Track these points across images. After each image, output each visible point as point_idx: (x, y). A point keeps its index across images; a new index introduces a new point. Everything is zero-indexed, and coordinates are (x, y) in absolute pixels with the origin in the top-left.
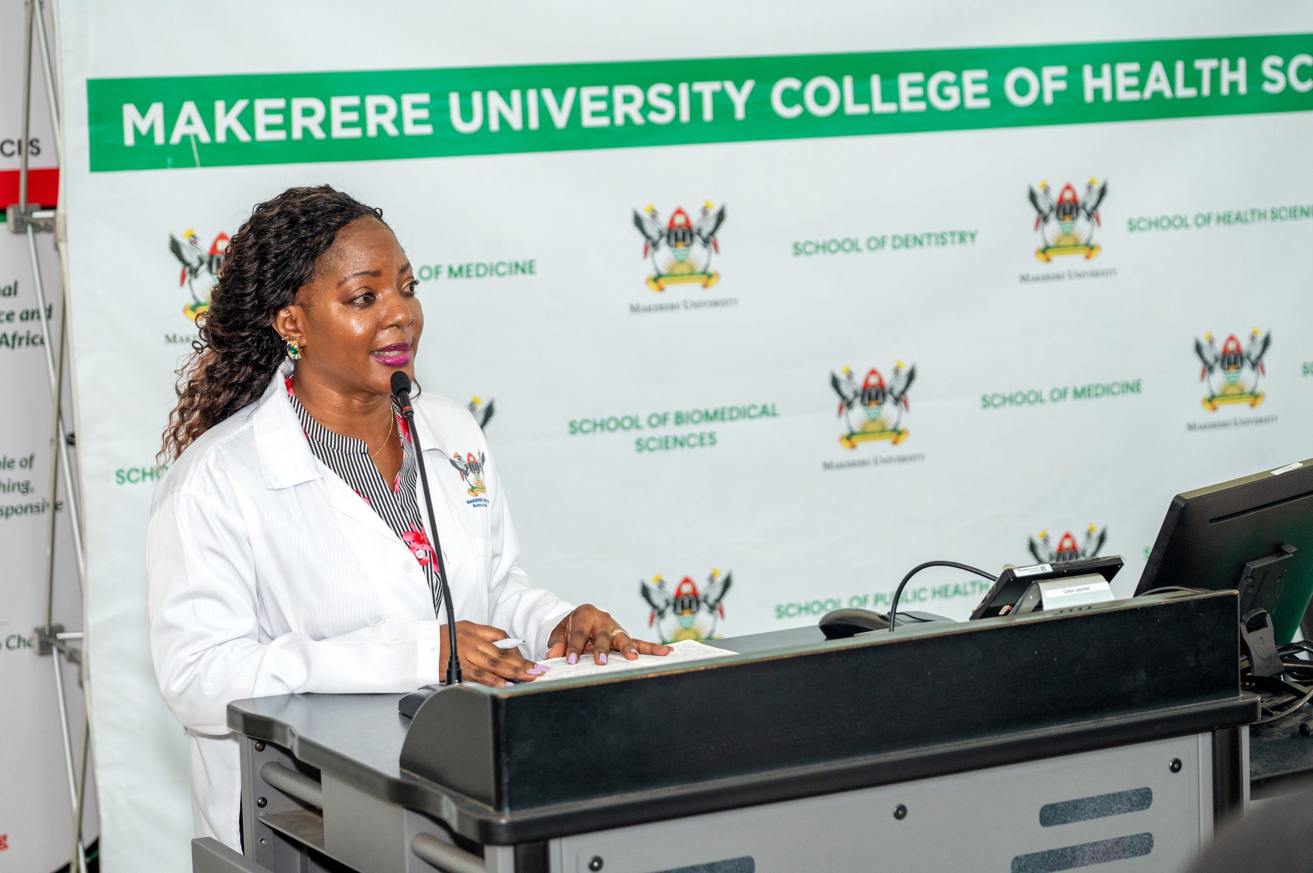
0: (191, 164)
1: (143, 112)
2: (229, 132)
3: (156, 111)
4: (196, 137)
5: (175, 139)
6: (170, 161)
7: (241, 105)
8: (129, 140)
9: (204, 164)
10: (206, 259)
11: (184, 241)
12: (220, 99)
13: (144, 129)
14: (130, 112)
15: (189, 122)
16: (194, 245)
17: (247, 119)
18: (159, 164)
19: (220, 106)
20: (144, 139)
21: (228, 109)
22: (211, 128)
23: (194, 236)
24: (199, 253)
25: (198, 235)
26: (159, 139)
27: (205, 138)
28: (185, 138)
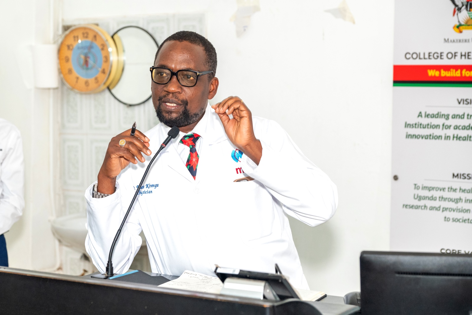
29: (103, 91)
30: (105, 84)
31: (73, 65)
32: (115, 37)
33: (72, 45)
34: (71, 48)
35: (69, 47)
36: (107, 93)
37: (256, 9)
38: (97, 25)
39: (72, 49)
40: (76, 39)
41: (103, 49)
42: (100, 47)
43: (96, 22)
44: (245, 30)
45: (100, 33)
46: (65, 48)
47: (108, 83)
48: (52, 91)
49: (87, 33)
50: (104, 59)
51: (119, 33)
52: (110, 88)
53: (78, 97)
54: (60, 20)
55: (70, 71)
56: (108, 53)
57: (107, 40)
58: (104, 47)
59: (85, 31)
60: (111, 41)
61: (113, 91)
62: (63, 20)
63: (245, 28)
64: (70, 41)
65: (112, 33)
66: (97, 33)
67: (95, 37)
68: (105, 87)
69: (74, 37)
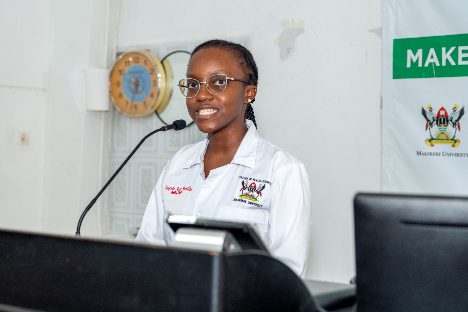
0: (432, 76)
1: (415, 53)
2: (447, 61)
3: (420, 52)
4: (434, 63)
5: (426, 65)
6: (424, 74)
7: (453, 49)
8: (409, 65)
9: (437, 76)
10: (436, 119)
11: (427, 110)
12: (444, 47)
13: (414, 61)
14: (410, 52)
15: (432, 57)
16: (431, 112)
17: (455, 55)
18: (419, 76)
19: (444, 49)
20: (414, 64)
21: (447, 51)
22: (440, 59)
23: (431, 108)
24: (433, 116)
25: (433, 108)
26: (420, 65)
27: (438, 64)
28: (430, 64)
29: (151, 115)
30: (152, 107)
31: (123, 89)
32: (165, 62)
33: (123, 70)
34: (122, 72)
35: (120, 72)
36: (155, 116)
37: (301, 31)
38: (148, 51)
39: (123, 74)
40: (128, 64)
41: (152, 73)
42: (150, 72)
43: (148, 48)
44: (288, 52)
45: (150, 58)
46: (117, 73)
47: (155, 107)
48: (103, 114)
49: (138, 58)
50: (153, 83)
51: (169, 58)
52: (158, 111)
53: (128, 120)
54: (114, 48)
55: (121, 95)
56: (157, 78)
57: (156, 65)
58: (153, 71)
59: (137, 56)
60: (160, 66)
61: (161, 116)
62: (117, 47)
63: (289, 50)
64: (122, 66)
65: (162, 58)
66: (147, 58)
67: (145, 62)
68: (153, 110)
69: (126, 62)
